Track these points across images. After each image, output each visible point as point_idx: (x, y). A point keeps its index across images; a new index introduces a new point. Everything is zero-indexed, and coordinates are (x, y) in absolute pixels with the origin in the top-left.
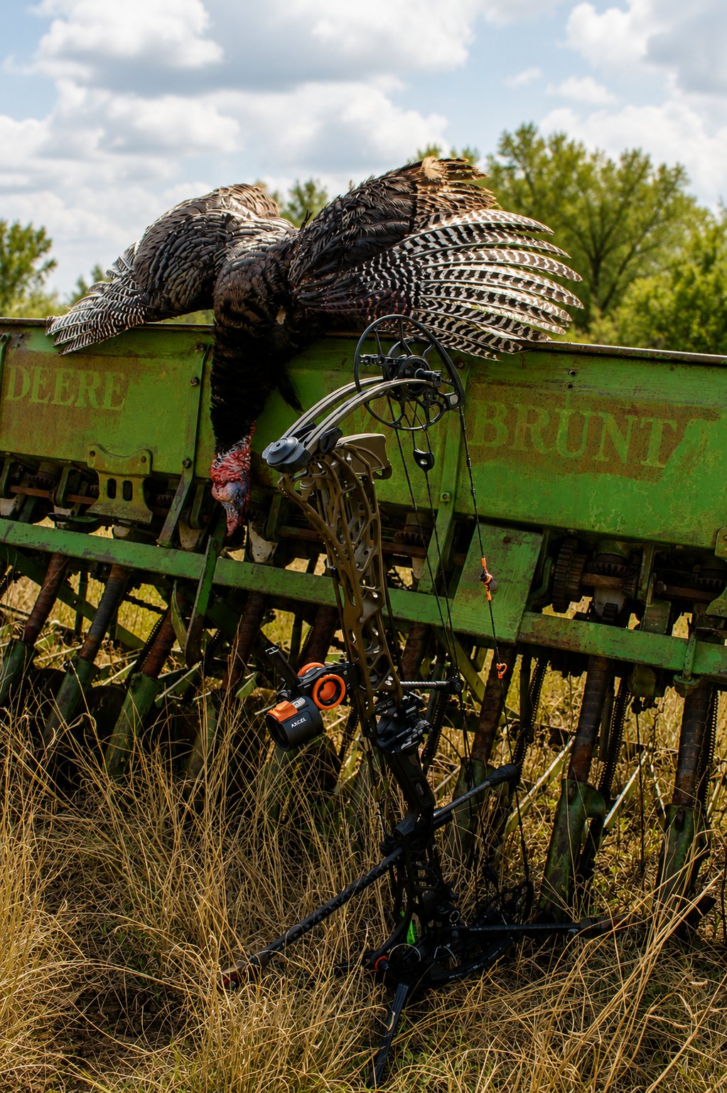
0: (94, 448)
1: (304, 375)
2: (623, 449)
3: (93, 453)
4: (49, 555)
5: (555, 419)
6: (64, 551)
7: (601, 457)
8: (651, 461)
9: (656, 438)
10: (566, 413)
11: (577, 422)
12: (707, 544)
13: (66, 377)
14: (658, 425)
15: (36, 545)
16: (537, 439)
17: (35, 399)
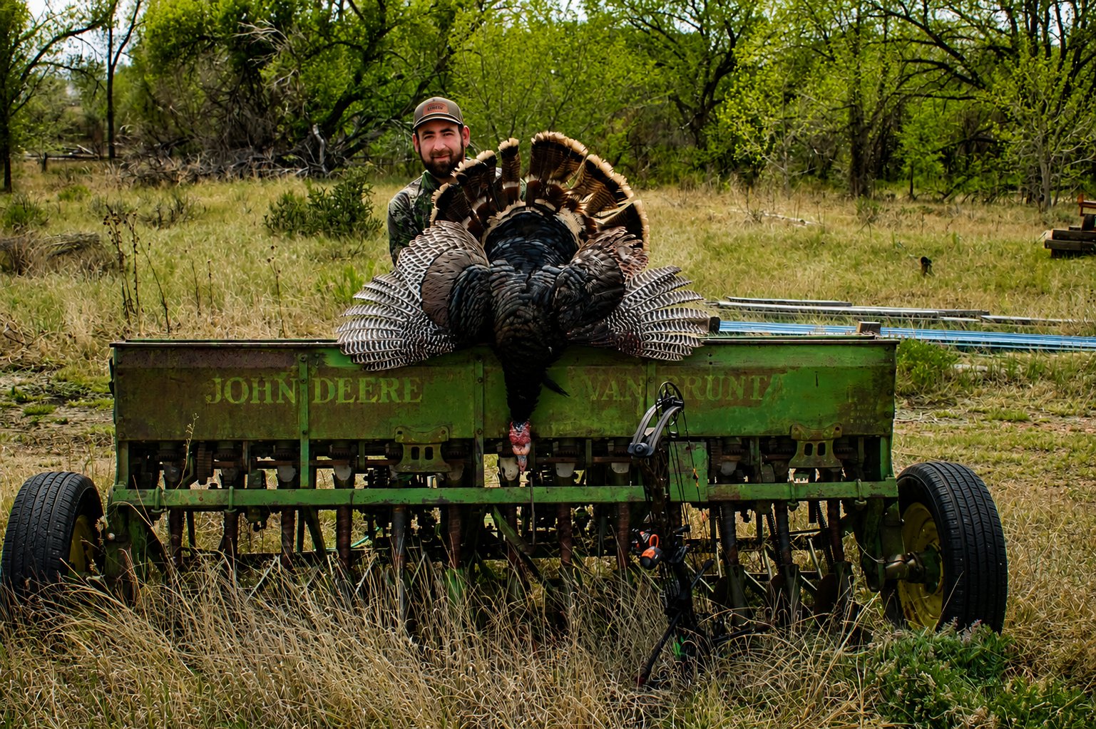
0: (400, 429)
1: (553, 371)
2: (740, 392)
3: (400, 433)
4: (393, 506)
5: (705, 381)
6: (406, 502)
7: (729, 398)
8: (756, 397)
9: (757, 385)
10: (710, 378)
11: (716, 380)
12: (787, 433)
13: (368, 384)
14: (757, 378)
15: (381, 502)
16: (696, 392)
17: (341, 400)
